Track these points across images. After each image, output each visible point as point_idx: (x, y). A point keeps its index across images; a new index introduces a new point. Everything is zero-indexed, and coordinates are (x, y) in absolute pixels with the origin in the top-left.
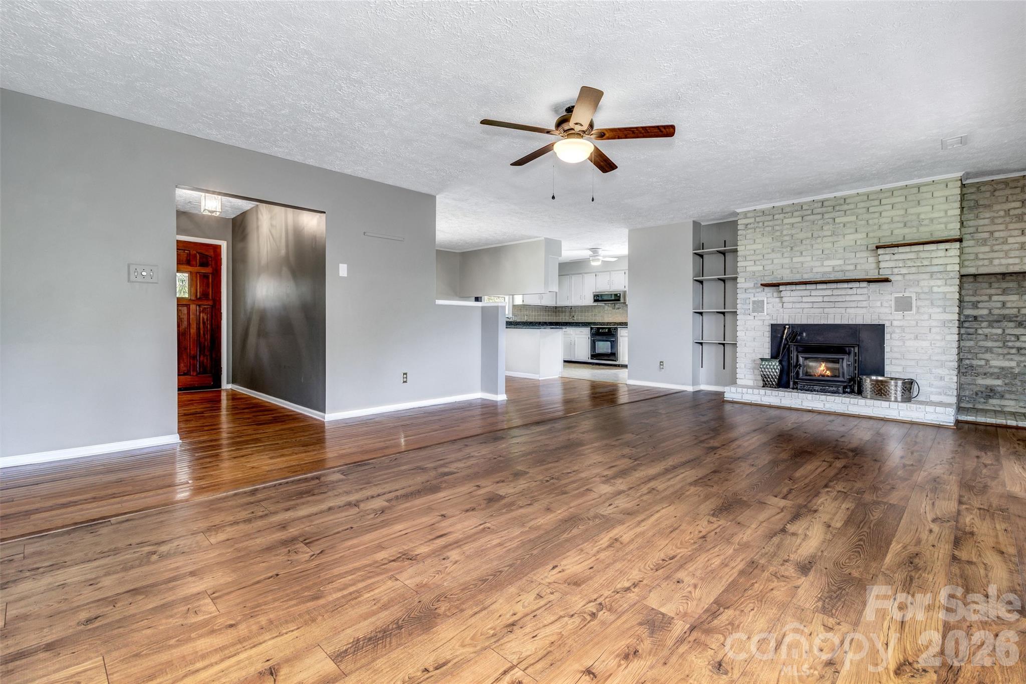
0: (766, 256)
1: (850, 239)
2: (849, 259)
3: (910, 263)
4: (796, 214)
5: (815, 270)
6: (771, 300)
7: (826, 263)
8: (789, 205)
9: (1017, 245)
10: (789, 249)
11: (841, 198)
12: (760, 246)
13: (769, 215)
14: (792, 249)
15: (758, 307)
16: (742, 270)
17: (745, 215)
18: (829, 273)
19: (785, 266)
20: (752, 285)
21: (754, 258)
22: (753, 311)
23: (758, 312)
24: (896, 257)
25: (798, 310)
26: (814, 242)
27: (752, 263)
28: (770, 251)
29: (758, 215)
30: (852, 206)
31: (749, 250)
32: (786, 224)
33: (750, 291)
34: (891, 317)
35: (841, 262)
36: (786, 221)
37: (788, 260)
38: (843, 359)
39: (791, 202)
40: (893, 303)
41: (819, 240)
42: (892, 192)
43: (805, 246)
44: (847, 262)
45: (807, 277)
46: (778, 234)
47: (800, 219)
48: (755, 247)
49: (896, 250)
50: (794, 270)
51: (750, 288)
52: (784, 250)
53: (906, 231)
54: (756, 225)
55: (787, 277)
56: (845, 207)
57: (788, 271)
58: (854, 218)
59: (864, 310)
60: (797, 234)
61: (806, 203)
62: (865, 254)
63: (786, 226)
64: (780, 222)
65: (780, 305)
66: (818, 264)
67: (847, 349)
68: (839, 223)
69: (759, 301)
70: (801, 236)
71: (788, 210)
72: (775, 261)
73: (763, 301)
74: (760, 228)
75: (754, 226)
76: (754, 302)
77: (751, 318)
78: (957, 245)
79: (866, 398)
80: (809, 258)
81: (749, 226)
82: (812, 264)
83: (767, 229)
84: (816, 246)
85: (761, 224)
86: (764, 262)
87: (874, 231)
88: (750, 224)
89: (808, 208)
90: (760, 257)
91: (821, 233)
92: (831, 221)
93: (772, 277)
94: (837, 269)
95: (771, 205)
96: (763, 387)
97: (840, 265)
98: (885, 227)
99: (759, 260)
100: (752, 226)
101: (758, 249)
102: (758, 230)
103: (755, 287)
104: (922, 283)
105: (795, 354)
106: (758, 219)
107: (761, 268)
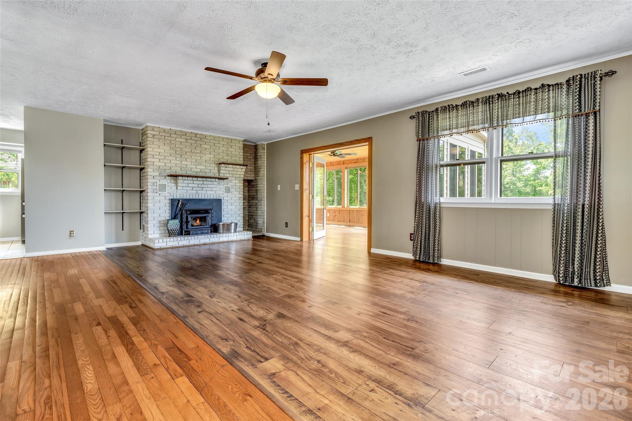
0: (167, 158)
1: (208, 157)
2: (208, 166)
3: (230, 172)
4: (183, 137)
5: (193, 170)
6: (170, 184)
7: (198, 167)
8: (179, 131)
9: (249, 170)
10: (180, 156)
11: (204, 135)
12: (163, 151)
13: (168, 133)
14: (181, 156)
15: (163, 188)
16: (151, 164)
17: (153, 129)
18: (199, 172)
19: (178, 165)
20: (158, 174)
21: (159, 157)
22: (159, 191)
23: (163, 191)
24: (227, 169)
25: (185, 191)
26: (192, 155)
27: (158, 160)
28: (169, 155)
29: (161, 131)
30: (208, 141)
31: (156, 152)
32: (177, 141)
33: (157, 177)
34: (223, 196)
35: (204, 167)
36: (178, 139)
37: (179, 162)
38: (208, 216)
39: (180, 129)
40: (224, 189)
41: (194, 154)
42: (223, 138)
43: (188, 156)
44: (207, 168)
45: (189, 173)
46: (173, 146)
47: (185, 140)
48: (160, 150)
49: (227, 166)
50: (182, 169)
51: (157, 176)
52: (177, 156)
53: (228, 158)
54: (160, 137)
55: (179, 172)
56: (206, 140)
57: (179, 168)
58: (209, 147)
59: (214, 192)
60: (183, 148)
61: (188, 132)
62: (214, 165)
63: (178, 142)
64: (174, 139)
65: (175, 187)
66: (194, 167)
67: (209, 211)
68: (203, 148)
69: (162, 185)
70: (186, 150)
71: (179, 133)
72: (172, 162)
73: (166, 185)
74: (162, 139)
75: (158, 137)
76: (160, 185)
77: (158, 195)
78: (245, 167)
79: (221, 233)
80: (190, 163)
81: (155, 136)
82: (192, 166)
83: (167, 141)
84: (193, 157)
85: (163, 137)
86: (166, 161)
87: (217, 155)
88: (156, 135)
89: (189, 135)
90: (163, 157)
91: (196, 151)
92: (200, 145)
93: (170, 171)
94: (203, 170)
95: (169, 128)
96: (169, 236)
97: (204, 169)
98: (221, 154)
99: (162, 159)
100: (157, 137)
101: (162, 152)
102: (161, 140)
103: (160, 175)
104: (233, 181)
105: (185, 215)
106: (161, 134)
107: (163, 164)
